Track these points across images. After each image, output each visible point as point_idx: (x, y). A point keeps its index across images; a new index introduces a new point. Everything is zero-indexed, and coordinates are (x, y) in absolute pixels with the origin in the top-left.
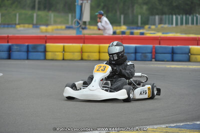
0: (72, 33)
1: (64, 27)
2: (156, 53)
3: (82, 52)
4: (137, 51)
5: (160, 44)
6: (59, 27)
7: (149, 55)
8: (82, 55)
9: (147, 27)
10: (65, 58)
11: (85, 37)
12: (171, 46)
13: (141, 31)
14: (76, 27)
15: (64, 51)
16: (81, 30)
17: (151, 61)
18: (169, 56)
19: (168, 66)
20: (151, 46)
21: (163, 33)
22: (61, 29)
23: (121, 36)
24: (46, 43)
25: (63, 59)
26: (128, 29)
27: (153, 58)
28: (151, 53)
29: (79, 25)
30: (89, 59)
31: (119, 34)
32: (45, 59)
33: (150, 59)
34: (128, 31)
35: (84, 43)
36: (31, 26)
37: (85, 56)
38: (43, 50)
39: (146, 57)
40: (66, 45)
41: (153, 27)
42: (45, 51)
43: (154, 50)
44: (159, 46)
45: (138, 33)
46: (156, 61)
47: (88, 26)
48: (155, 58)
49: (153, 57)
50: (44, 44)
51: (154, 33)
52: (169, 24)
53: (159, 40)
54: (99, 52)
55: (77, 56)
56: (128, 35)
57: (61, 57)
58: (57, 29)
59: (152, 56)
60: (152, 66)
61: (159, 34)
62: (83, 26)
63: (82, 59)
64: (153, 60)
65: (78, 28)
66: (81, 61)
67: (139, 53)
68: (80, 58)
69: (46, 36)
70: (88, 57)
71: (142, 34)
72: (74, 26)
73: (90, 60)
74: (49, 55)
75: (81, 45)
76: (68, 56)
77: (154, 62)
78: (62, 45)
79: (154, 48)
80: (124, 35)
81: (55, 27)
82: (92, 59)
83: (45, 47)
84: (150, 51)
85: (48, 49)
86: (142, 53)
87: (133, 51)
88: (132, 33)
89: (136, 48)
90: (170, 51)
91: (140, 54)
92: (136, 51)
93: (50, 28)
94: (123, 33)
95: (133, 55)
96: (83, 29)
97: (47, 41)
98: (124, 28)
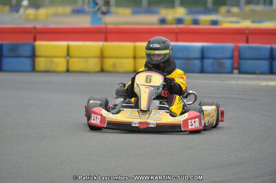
0: (84, 22)
1: (68, 9)
2: (240, 58)
3: (102, 57)
4: (205, 55)
5: (247, 42)
6: (60, 10)
7: (228, 63)
8: (102, 63)
9: (223, 9)
10: (71, 68)
11: (106, 28)
12: (268, 46)
13: (213, 17)
14: (92, 10)
15: (68, 55)
16: (99, 15)
17: (231, 73)
18: (264, 64)
19: (263, 83)
20: (231, 45)
21: (254, 22)
22: (64, 15)
23: (174, 26)
24: (35, 40)
25: (68, 71)
26: (189, 13)
27: (234, 68)
28: (232, 58)
29: (97, 8)
30: (116, 69)
31: (171, 24)
32: (33, 69)
33: (230, 70)
34: (189, 18)
35: (106, 40)
36: (7, 9)
37: (109, 64)
38: (29, 53)
39: (221, 65)
40: (72, 43)
41: (235, 10)
42: (33, 56)
43: (236, 53)
44: (246, 45)
45: (206, 21)
46: (240, 72)
47: (113, 9)
48: (238, 68)
49: (236, 65)
50: (31, 42)
51: (237, 22)
52: (265, 3)
53: (246, 35)
54: (135, 57)
55: (93, 64)
56: (187, 25)
57: (62, 67)
58: (56, 15)
59: (233, 64)
60: (234, 82)
61: (247, 24)
62: (104, 9)
63: (102, 71)
64: (236, 71)
65: (95, 13)
66: (102, 74)
67: (209, 58)
68: (98, 68)
69: (34, 28)
70: (114, 65)
71: (215, 23)
72: (86, 8)
73: (117, 72)
74: (41, 63)
75: (100, 44)
76: (76, 64)
77: (236, 75)
78: (64, 44)
79: (237, 49)
80: (180, 26)
81: (51, 10)
82: (121, 70)
83: (34, 48)
84: (228, 54)
85: (38, 52)
86: (215, 59)
87: (198, 55)
88: (196, 22)
89: (203, 50)
90: (267, 54)
91: (211, 61)
92: (203, 55)
93: (42, 12)
94: (180, 21)
95: (197, 63)
96: (104, 13)
97: (38, 36)
98: (180, 12)
